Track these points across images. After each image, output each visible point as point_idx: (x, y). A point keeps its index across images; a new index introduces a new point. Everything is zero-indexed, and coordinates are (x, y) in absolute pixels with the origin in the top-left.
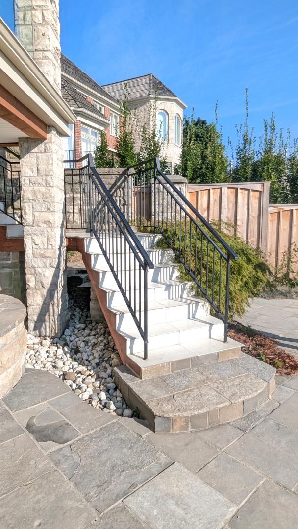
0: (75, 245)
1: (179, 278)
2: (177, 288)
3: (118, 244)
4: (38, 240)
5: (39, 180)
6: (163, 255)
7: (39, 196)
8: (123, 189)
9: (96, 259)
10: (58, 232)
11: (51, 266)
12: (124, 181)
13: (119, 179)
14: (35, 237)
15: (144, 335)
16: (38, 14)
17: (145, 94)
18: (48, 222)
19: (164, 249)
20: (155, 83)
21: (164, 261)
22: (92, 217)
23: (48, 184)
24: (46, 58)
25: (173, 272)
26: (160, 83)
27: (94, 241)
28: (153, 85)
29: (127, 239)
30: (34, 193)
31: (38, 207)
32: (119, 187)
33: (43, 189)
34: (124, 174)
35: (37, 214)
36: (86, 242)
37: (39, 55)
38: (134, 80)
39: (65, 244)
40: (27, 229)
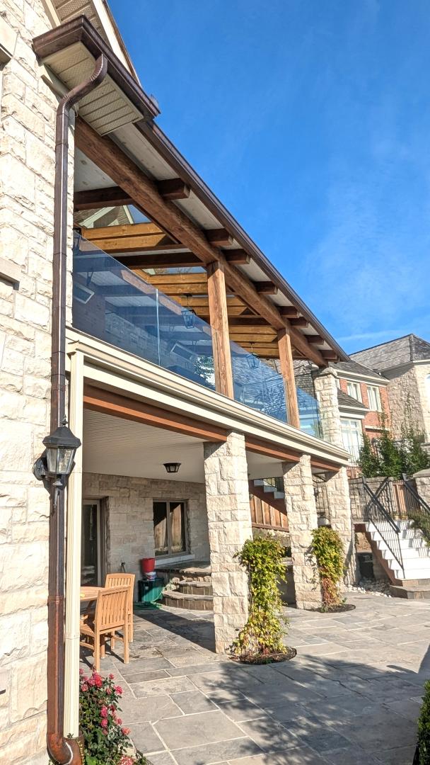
0: (359, 528)
1: (426, 546)
2: (416, 543)
3: (385, 526)
4: (339, 525)
5: (337, 493)
6: (415, 532)
7: (338, 501)
8: (386, 490)
9: (374, 535)
10: (349, 521)
11: (348, 541)
12: (386, 485)
13: (383, 484)
14: (337, 524)
15: (402, 566)
16: (330, 413)
17: (407, 360)
18: (344, 515)
19: (416, 528)
20: (418, 344)
21: (416, 536)
22: (366, 511)
23: (342, 495)
24: (335, 433)
25: (422, 541)
26: (424, 343)
27: (371, 525)
28: (416, 348)
29: (391, 525)
30: (335, 500)
31: (337, 507)
32: (383, 490)
33: (340, 498)
34: (385, 480)
35: (337, 511)
36: (367, 526)
37: (332, 431)
38: (391, 344)
39: (353, 528)
40: (332, 520)
